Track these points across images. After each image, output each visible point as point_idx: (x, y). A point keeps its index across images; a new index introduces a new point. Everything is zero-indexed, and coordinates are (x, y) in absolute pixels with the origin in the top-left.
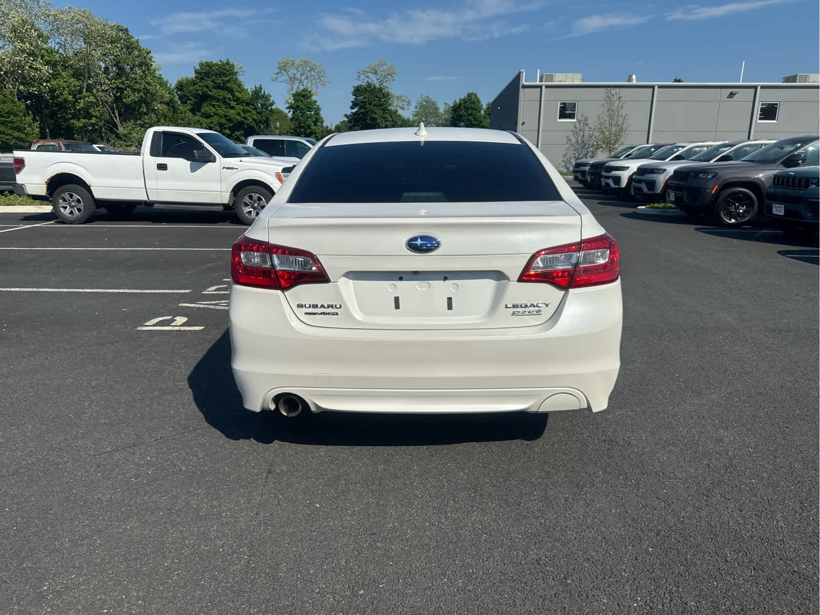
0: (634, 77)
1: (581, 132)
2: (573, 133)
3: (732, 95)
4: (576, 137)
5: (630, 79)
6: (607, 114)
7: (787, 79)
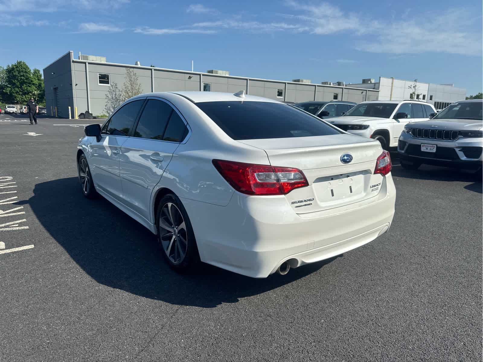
0: (139, 63)
1: (114, 92)
2: (109, 92)
3: (190, 78)
4: (112, 95)
5: (136, 64)
6: (129, 83)
7: (209, 72)
